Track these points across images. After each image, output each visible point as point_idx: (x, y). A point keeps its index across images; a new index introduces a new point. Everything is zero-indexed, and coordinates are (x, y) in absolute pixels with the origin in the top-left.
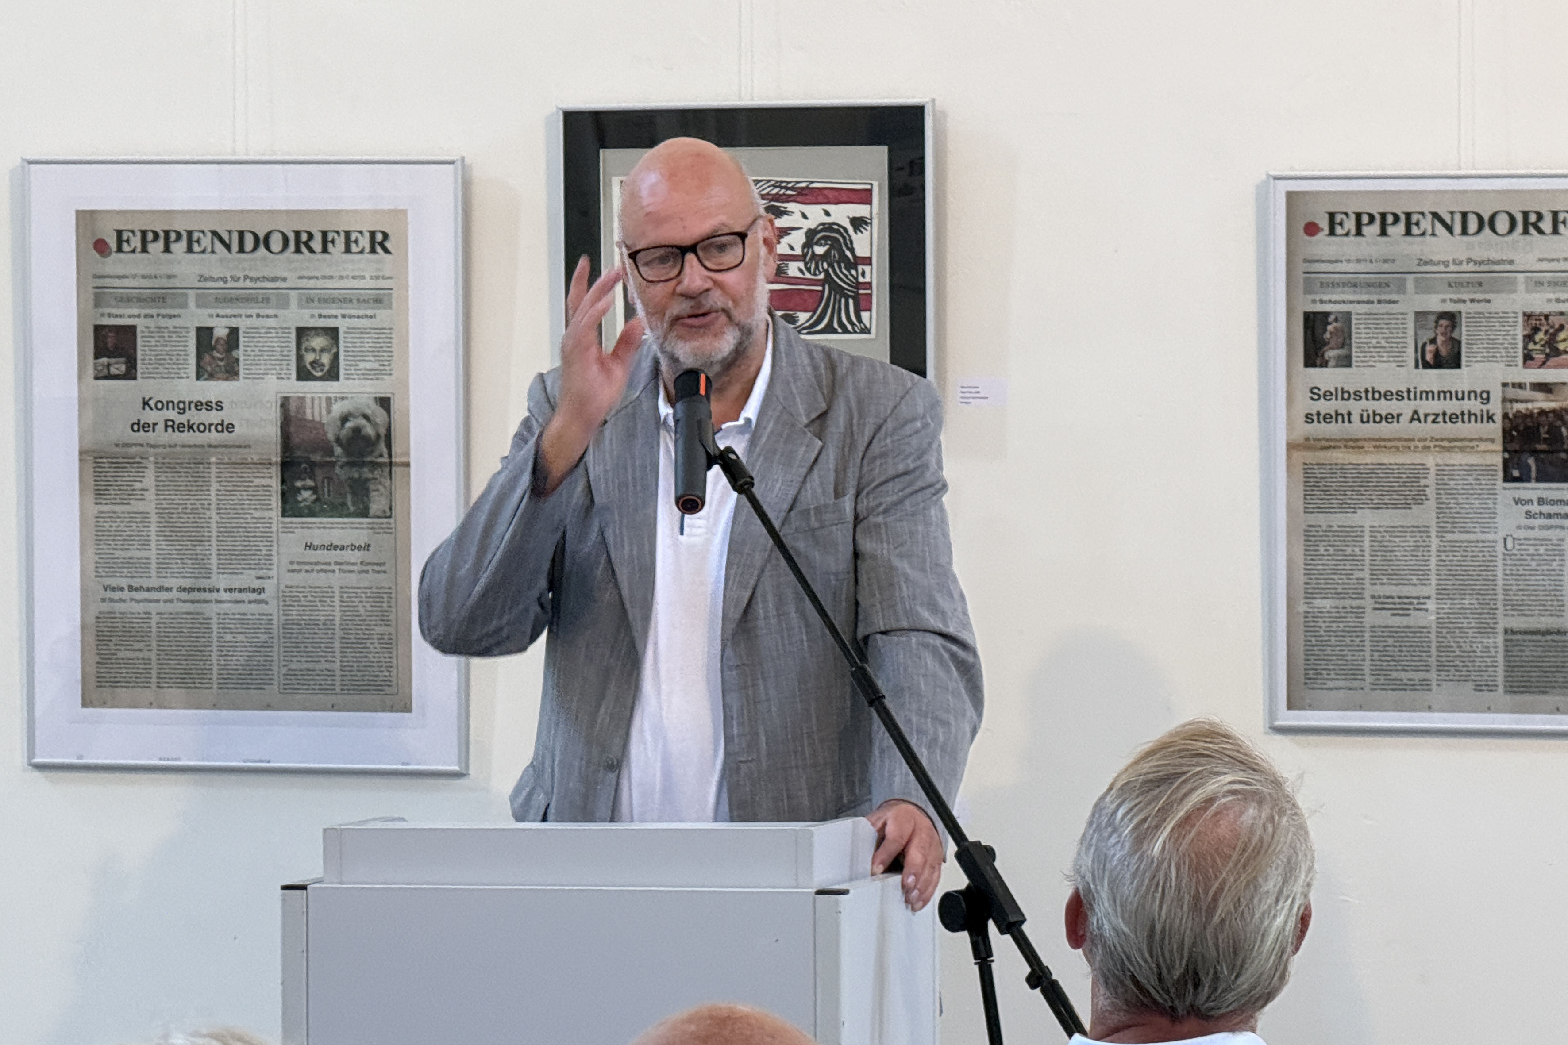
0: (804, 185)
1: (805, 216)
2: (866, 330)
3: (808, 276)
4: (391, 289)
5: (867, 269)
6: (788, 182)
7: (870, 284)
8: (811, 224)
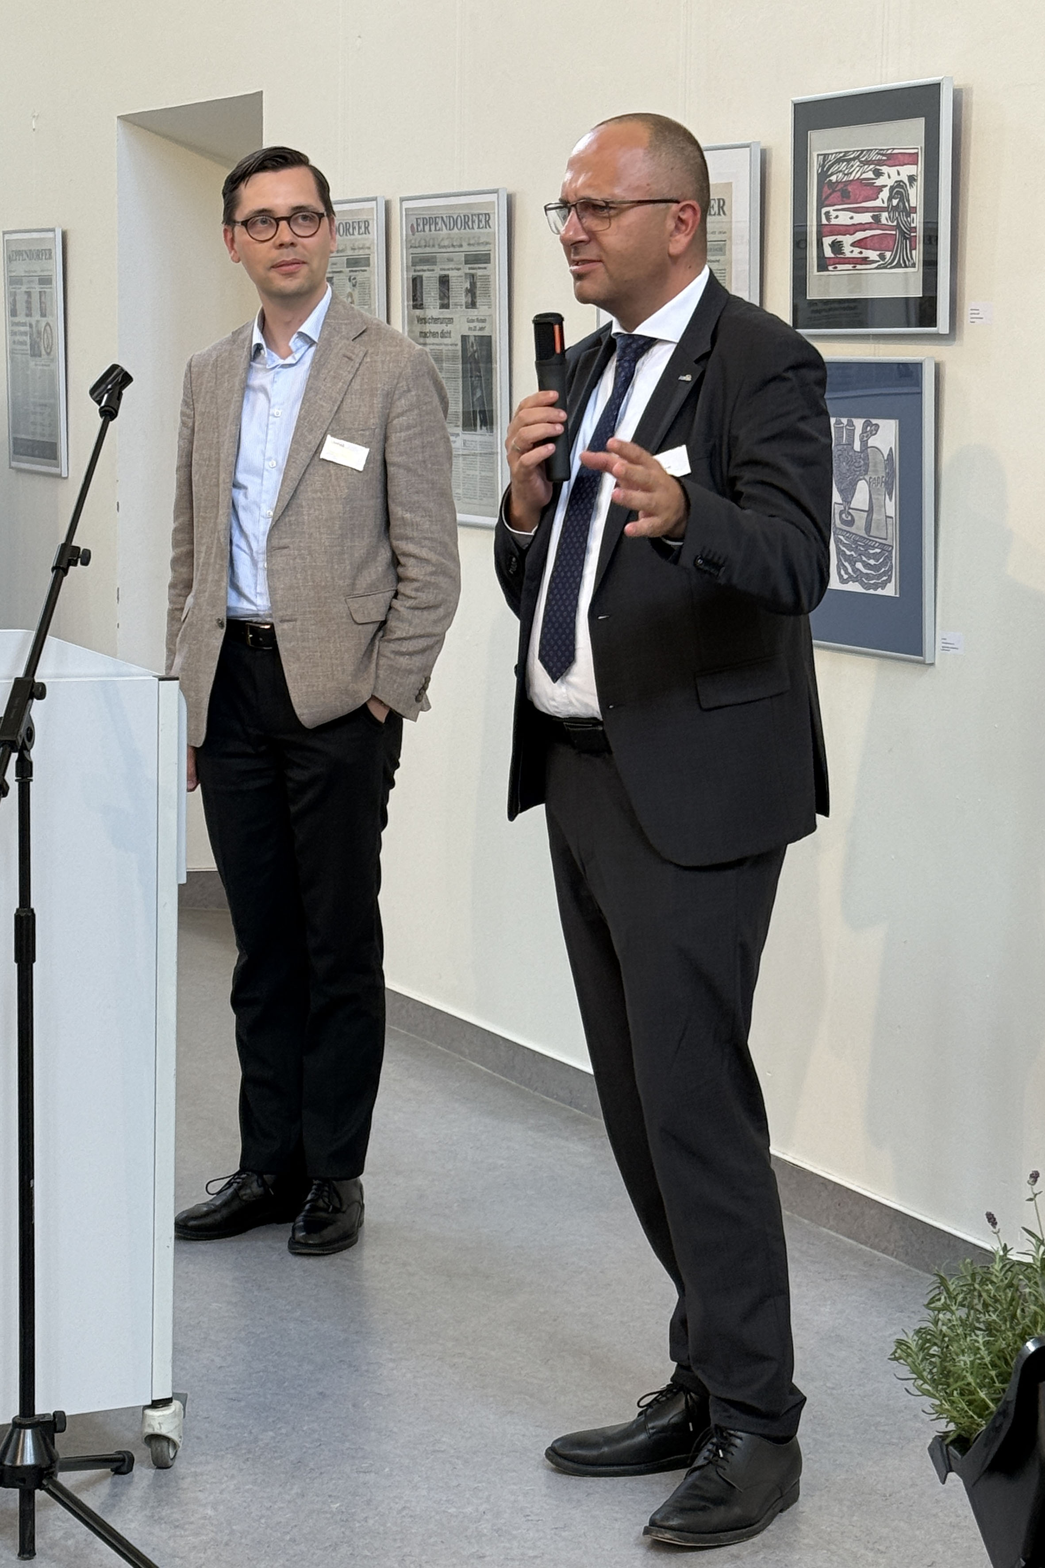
0: (889, 152)
1: (889, 177)
2: (914, 265)
3: (890, 223)
4: (725, 241)
5: (914, 215)
6: (884, 150)
7: (915, 228)
8: (890, 183)
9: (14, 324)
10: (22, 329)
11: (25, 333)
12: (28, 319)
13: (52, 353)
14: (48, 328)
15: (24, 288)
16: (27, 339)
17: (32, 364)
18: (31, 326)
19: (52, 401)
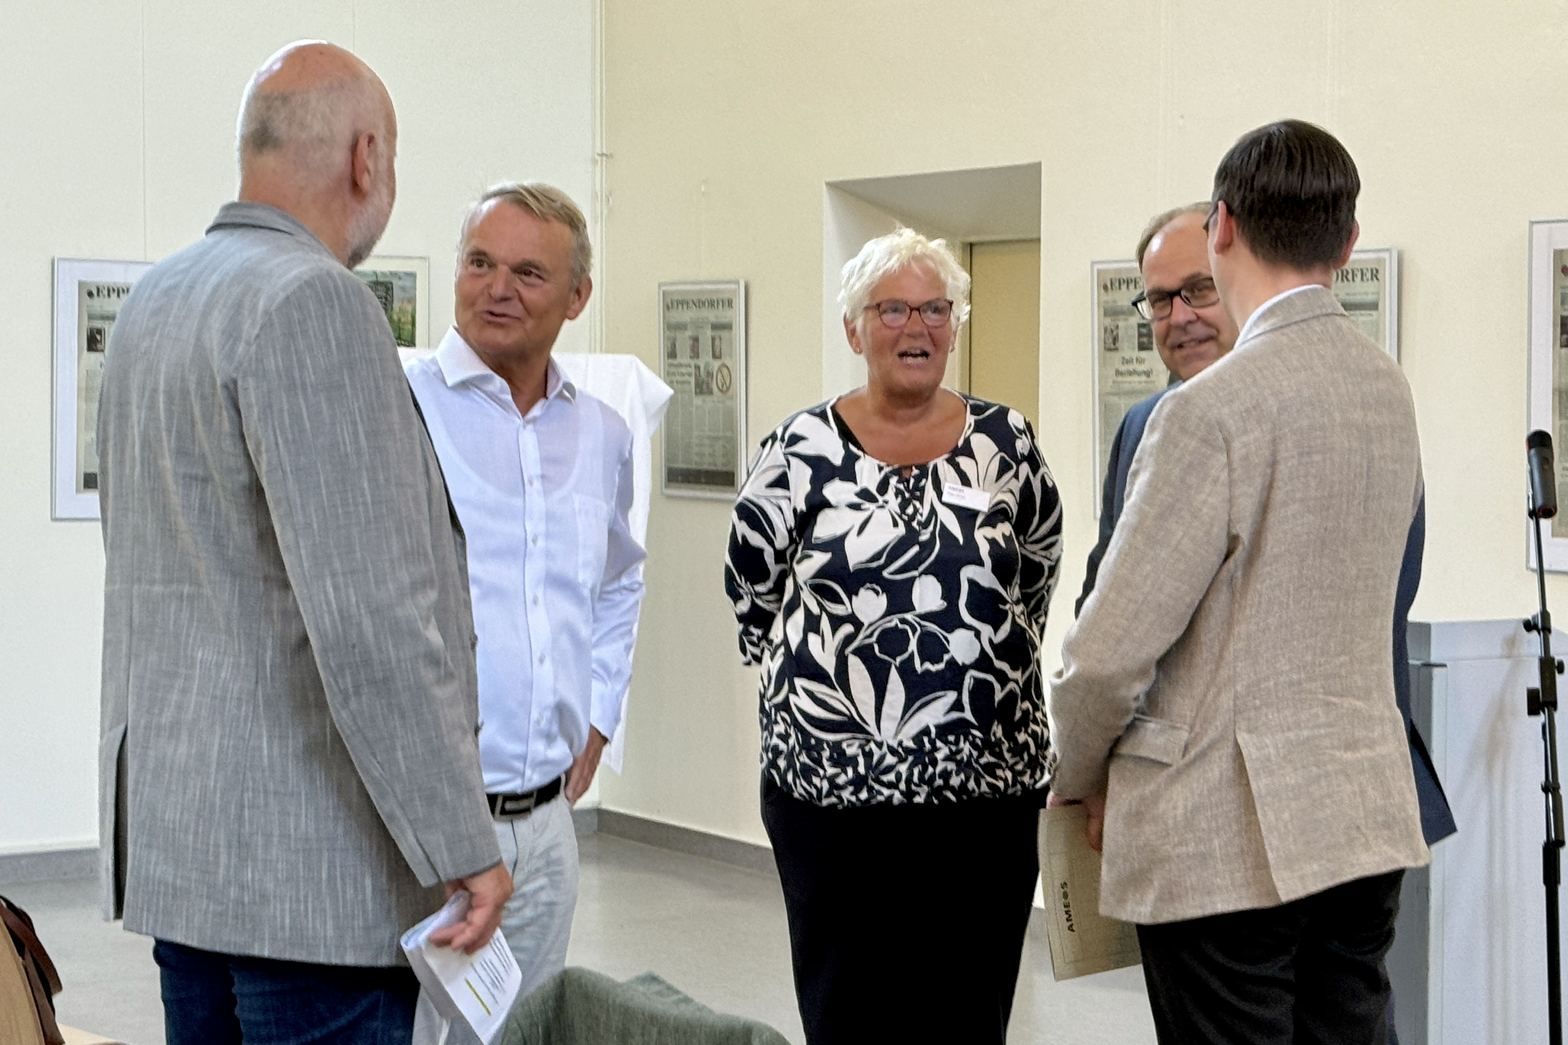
9: (670, 365)
10: (684, 370)
11: (690, 375)
12: (693, 363)
13: (731, 391)
14: (725, 371)
15: (689, 333)
16: (693, 380)
17: (698, 401)
18: (697, 367)
19: (729, 434)
